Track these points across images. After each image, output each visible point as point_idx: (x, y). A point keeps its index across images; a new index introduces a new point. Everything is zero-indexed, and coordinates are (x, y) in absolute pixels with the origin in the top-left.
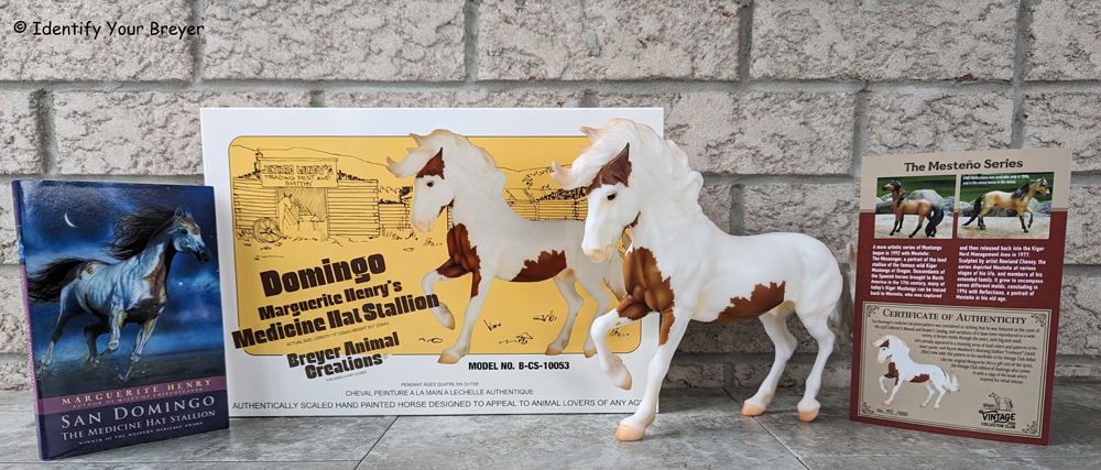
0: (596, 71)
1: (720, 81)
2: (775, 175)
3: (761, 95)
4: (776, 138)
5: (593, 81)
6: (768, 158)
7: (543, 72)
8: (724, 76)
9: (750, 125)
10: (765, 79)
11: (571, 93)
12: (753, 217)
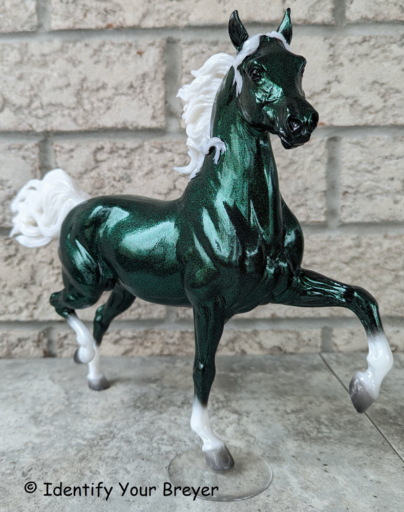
0: (179, 17)
1: (316, 25)
2: (376, 127)
3: (360, 39)
4: (377, 86)
5: (175, 28)
6: (366, 108)
7: (121, 19)
8: (319, 19)
9: (346, 71)
10: (364, 22)
11: (151, 41)
12: (352, 172)
